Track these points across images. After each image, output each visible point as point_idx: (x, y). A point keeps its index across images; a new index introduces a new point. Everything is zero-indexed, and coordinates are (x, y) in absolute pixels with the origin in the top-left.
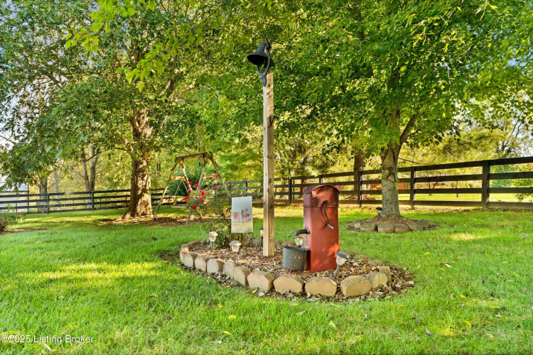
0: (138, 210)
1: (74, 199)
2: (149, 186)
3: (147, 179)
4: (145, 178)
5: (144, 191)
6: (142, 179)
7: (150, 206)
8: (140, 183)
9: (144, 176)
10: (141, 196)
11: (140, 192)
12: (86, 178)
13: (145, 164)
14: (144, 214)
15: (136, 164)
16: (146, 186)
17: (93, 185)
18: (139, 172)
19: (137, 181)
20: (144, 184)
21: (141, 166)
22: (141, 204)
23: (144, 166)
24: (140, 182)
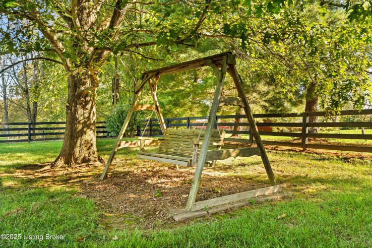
0: (77, 155)
1: (9, 130)
2: (94, 118)
3: (92, 107)
4: (89, 106)
5: (87, 125)
6: (84, 107)
7: (94, 148)
8: (81, 114)
9: (87, 103)
10: (82, 133)
11: (80, 127)
12: (29, 110)
13: (88, 84)
14: (85, 160)
15: (75, 83)
16: (89, 118)
17: (35, 117)
18: (79, 97)
19: (76, 111)
20: (87, 115)
21: (82, 88)
22: (81, 145)
23: (87, 89)
24: (80, 111)
